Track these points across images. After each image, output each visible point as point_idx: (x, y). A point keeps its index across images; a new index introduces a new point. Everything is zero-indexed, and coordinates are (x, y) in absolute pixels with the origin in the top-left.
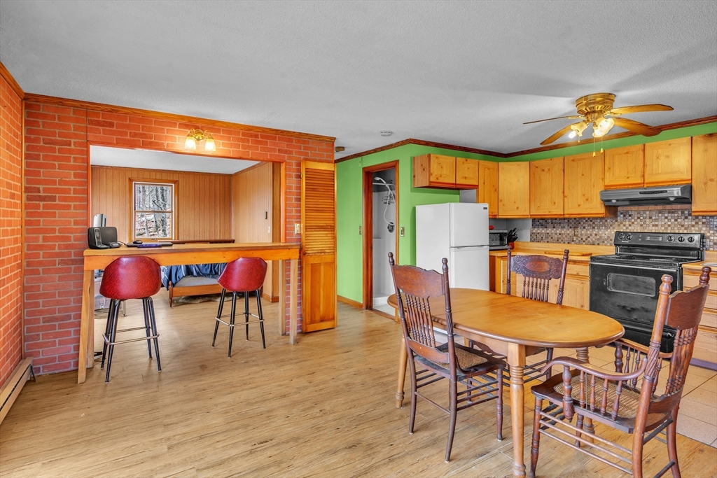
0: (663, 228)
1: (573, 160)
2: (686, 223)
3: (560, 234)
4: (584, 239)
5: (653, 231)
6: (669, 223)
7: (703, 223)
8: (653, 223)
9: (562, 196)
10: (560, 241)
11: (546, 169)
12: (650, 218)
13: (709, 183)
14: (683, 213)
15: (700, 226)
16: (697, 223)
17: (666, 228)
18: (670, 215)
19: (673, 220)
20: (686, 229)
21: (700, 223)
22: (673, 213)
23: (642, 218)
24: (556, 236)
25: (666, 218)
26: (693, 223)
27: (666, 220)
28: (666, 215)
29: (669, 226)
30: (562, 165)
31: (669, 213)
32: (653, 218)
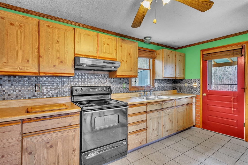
0: (94, 84)
1: (49, 26)
2: (103, 81)
3: (20, 91)
4: (45, 94)
5: (90, 86)
6: (97, 81)
7: (109, 81)
8: (90, 81)
9: (37, 55)
10: (20, 97)
11: (17, 24)
12: (88, 78)
13: (122, 62)
14: (102, 76)
15: (108, 83)
16: (107, 81)
17: (95, 84)
18: (97, 76)
19: (98, 79)
20: (103, 84)
21: (108, 81)
22: (98, 75)
23: (84, 78)
24: (14, 93)
25: (95, 78)
26: (106, 81)
27: (95, 79)
28: (95, 77)
29: (97, 82)
30: (37, 27)
31: (96, 75)
32: (90, 78)
